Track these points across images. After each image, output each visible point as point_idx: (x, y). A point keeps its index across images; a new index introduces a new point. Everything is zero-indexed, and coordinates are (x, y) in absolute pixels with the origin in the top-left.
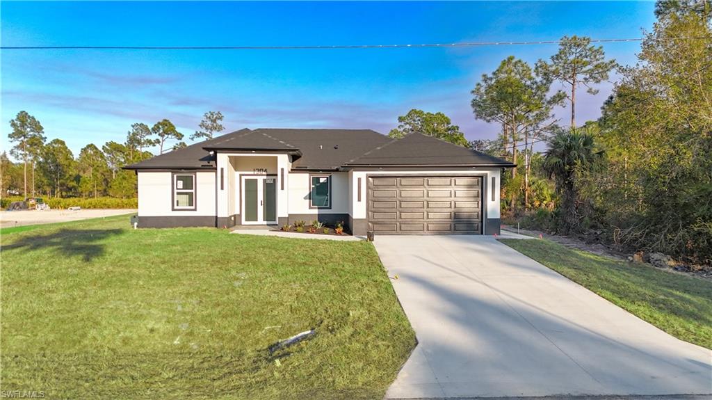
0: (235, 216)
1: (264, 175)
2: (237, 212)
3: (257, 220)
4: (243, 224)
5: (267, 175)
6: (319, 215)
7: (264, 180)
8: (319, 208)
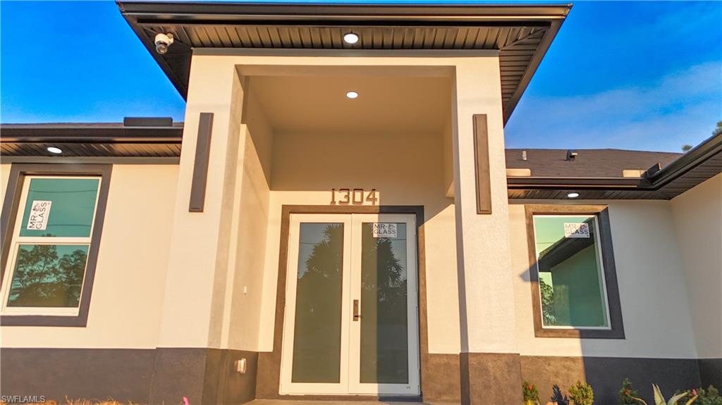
0: (254, 359)
1: (366, 211)
2: (264, 344)
3: (336, 379)
4: (282, 392)
5: (383, 210)
6: (586, 360)
7: (367, 227)
8: (584, 335)
